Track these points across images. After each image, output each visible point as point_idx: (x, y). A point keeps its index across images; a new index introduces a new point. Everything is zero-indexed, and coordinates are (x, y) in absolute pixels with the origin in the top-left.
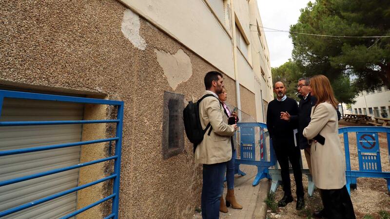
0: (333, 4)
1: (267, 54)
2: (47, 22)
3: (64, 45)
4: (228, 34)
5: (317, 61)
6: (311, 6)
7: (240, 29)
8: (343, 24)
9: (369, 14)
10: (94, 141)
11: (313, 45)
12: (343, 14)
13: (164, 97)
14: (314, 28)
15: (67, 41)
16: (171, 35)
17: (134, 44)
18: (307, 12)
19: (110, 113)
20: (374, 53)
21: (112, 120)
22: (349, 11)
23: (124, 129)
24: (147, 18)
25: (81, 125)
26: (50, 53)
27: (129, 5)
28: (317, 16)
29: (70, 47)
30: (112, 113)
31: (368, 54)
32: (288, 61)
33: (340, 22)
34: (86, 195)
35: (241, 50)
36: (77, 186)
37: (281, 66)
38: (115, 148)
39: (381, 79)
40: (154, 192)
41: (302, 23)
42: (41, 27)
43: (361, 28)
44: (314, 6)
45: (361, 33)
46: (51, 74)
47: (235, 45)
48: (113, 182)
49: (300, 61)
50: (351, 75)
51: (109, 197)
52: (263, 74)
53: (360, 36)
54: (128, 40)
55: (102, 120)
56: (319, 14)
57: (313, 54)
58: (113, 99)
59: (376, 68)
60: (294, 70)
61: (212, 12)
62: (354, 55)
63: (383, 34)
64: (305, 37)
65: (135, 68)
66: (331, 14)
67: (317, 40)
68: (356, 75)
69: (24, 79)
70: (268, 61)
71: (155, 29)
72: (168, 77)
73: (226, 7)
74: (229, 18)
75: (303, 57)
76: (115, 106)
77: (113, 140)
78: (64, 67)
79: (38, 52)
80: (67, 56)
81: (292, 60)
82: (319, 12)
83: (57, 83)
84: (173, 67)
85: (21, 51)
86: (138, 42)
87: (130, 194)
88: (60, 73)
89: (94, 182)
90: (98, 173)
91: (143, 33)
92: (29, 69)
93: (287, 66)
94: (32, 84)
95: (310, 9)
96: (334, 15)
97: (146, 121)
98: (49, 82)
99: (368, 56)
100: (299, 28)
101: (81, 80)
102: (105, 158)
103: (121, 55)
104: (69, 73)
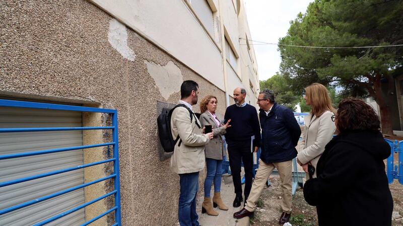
0: (325, 14)
1: (255, 67)
2: (28, 30)
3: (50, 55)
4: (217, 46)
5: (304, 74)
6: (301, 18)
7: (230, 43)
8: (334, 34)
9: (363, 23)
10: (94, 145)
11: (302, 57)
12: (334, 23)
13: (157, 106)
14: (303, 40)
15: (52, 50)
16: (160, 46)
17: (123, 54)
18: (297, 23)
19: (105, 120)
20: (364, 64)
21: (108, 127)
22: (341, 21)
23: (120, 135)
24: (134, 29)
25: (81, 131)
26: (36, 62)
27: (114, 14)
28: (307, 27)
29: (56, 57)
30: (107, 121)
31: (358, 65)
32: (276, 74)
33: (331, 33)
34: (92, 191)
35: (231, 63)
36: (84, 183)
37: (269, 79)
38: (112, 151)
39: (367, 91)
40: (153, 189)
41: (291, 35)
42: (22, 36)
43: (353, 38)
44: (304, 18)
45: (353, 44)
46: (41, 83)
47: (225, 58)
48: (114, 181)
49: (287, 74)
50: (337, 87)
51: (111, 193)
52: (252, 87)
53: (350, 46)
54: (116, 51)
55: (99, 127)
56: (308, 25)
57: (301, 66)
58: (107, 107)
59: (364, 80)
60: (281, 83)
61: (201, 24)
62: (343, 67)
63: (376, 44)
64: (293, 50)
65: (126, 78)
66: (322, 25)
67: (306, 52)
68: (342, 86)
69: (13, 88)
70: (256, 74)
71: (143, 40)
72: (160, 87)
73: (215, 19)
74: (218, 31)
75: (291, 70)
76: (110, 114)
77: (111, 145)
78: (53, 77)
79: (23, 61)
80: (54, 66)
81: (280, 73)
82: (309, 23)
83: (48, 92)
84: (164, 78)
85: (4, 60)
86: (127, 53)
87: (131, 190)
88: (50, 82)
89: (97, 180)
90: (99, 173)
91: (131, 44)
92: (16, 78)
93: (275, 79)
94: (23, 92)
95: (300, 21)
96: (325, 26)
97: (141, 128)
98: (39, 91)
99: (358, 68)
100: (288, 41)
101: (73, 89)
102: (104, 160)
103: (111, 65)
104: (59, 83)
